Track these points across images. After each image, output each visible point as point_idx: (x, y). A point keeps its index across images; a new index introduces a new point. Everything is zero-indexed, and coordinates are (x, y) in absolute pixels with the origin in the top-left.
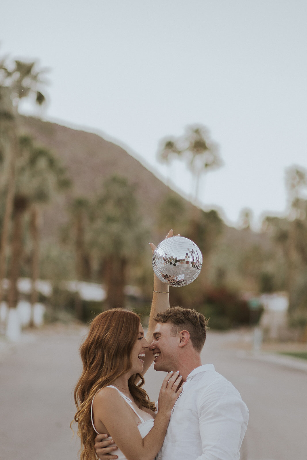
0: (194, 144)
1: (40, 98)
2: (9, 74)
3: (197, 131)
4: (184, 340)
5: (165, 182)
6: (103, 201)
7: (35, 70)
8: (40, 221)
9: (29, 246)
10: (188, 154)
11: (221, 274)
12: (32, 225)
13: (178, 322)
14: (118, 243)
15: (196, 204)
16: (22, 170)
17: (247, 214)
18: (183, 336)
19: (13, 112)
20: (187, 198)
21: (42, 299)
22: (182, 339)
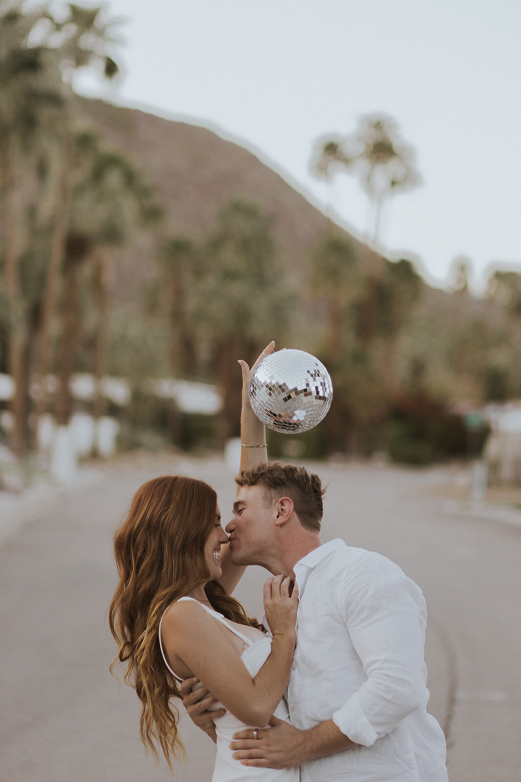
0: (372, 148)
1: (111, 68)
2: (58, 27)
3: (378, 125)
4: (284, 514)
5: (324, 212)
6: (217, 243)
7: (102, 20)
8: (110, 277)
9: (91, 319)
10: (363, 165)
11: (418, 368)
12: (97, 284)
13: (275, 483)
14: (242, 315)
15: (376, 249)
16: (79, 191)
17: (462, 267)
18: (282, 508)
19: (64, 93)
20: (360, 239)
21: (112, 410)
22: (281, 512)
